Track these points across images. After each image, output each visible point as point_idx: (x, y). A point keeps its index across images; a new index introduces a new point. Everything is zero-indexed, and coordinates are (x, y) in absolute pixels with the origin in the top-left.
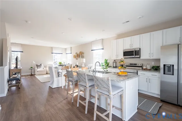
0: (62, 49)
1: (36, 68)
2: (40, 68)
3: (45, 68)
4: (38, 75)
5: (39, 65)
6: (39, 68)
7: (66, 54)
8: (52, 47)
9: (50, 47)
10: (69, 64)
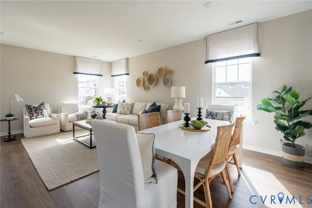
0: (102, 62)
1: (26, 117)
2: (40, 116)
3: (54, 115)
4: (34, 137)
5: (36, 106)
6: (35, 115)
7: (112, 76)
8: (75, 57)
9: (69, 56)
10: (124, 102)
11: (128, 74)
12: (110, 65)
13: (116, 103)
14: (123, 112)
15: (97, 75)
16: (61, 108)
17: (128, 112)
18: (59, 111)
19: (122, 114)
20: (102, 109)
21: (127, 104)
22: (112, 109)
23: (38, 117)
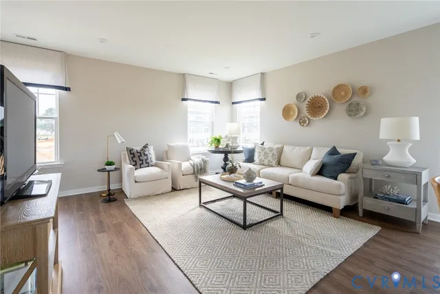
0: (219, 82)
2: (145, 164)
5: (139, 149)
6: (139, 162)
7: (233, 103)
8: (184, 74)
9: (175, 73)
10: (263, 144)
11: (264, 99)
12: (230, 86)
13: (250, 146)
14: (266, 162)
15: (212, 102)
16: (167, 152)
17: (274, 163)
18: (165, 157)
19: (263, 165)
20: (223, 155)
21: (271, 149)
22: (242, 157)
23: (142, 166)
